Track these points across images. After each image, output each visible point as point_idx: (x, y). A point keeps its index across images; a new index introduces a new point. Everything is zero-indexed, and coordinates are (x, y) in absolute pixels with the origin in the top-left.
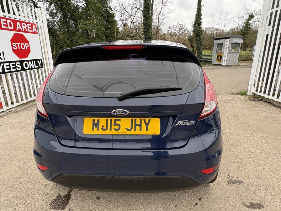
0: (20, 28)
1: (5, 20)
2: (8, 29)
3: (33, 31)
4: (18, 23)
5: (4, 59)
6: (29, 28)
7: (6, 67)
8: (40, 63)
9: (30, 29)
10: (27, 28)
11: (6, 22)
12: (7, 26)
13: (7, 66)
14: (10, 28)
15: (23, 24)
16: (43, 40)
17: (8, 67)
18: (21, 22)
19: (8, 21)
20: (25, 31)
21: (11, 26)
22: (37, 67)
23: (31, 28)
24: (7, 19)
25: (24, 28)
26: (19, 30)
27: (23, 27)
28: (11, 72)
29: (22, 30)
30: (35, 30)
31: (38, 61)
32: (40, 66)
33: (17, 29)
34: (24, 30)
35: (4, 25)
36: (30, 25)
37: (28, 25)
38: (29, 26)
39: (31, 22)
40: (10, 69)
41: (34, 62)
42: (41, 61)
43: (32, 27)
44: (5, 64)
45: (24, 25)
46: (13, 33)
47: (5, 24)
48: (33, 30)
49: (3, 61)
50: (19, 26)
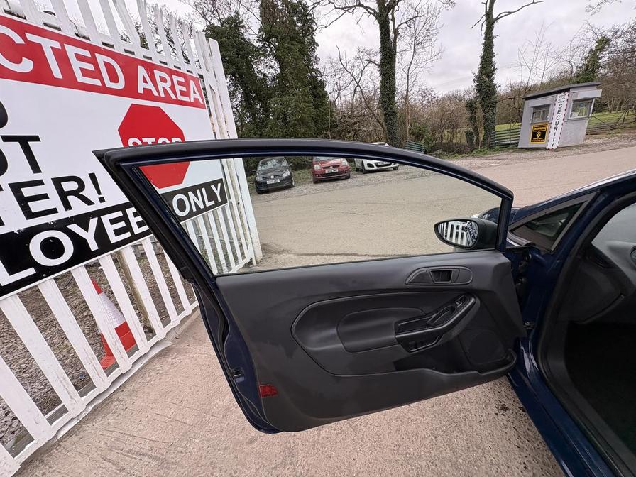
0: (150, 86)
1: (87, 53)
2: (103, 90)
3: (192, 100)
4: (141, 70)
5: (102, 200)
6: (178, 88)
7: (110, 229)
8: (217, 192)
9: (182, 93)
10: (173, 88)
11: (93, 61)
12: (97, 74)
13: (113, 222)
14: (109, 84)
15: (158, 74)
16: (220, 127)
17: (122, 224)
18: (150, 68)
19: (101, 59)
20: (167, 100)
21: (114, 78)
22: (213, 203)
23: (184, 89)
24: (94, 49)
25: (164, 89)
26: (148, 95)
27: (160, 84)
28: (135, 237)
29: (156, 94)
30: (198, 96)
31: (213, 187)
32: (219, 200)
33: (141, 91)
34: (162, 95)
35: (85, 73)
36: (182, 80)
37: (176, 78)
38: (180, 83)
39: (183, 71)
40: (128, 228)
41: (203, 190)
42: (219, 185)
43: (187, 84)
44: (106, 219)
45: (163, 80)
46: (125, 103)
47: (90, 67)
48: (193, 96)
49: (98, 206)
50: (145, 81)
